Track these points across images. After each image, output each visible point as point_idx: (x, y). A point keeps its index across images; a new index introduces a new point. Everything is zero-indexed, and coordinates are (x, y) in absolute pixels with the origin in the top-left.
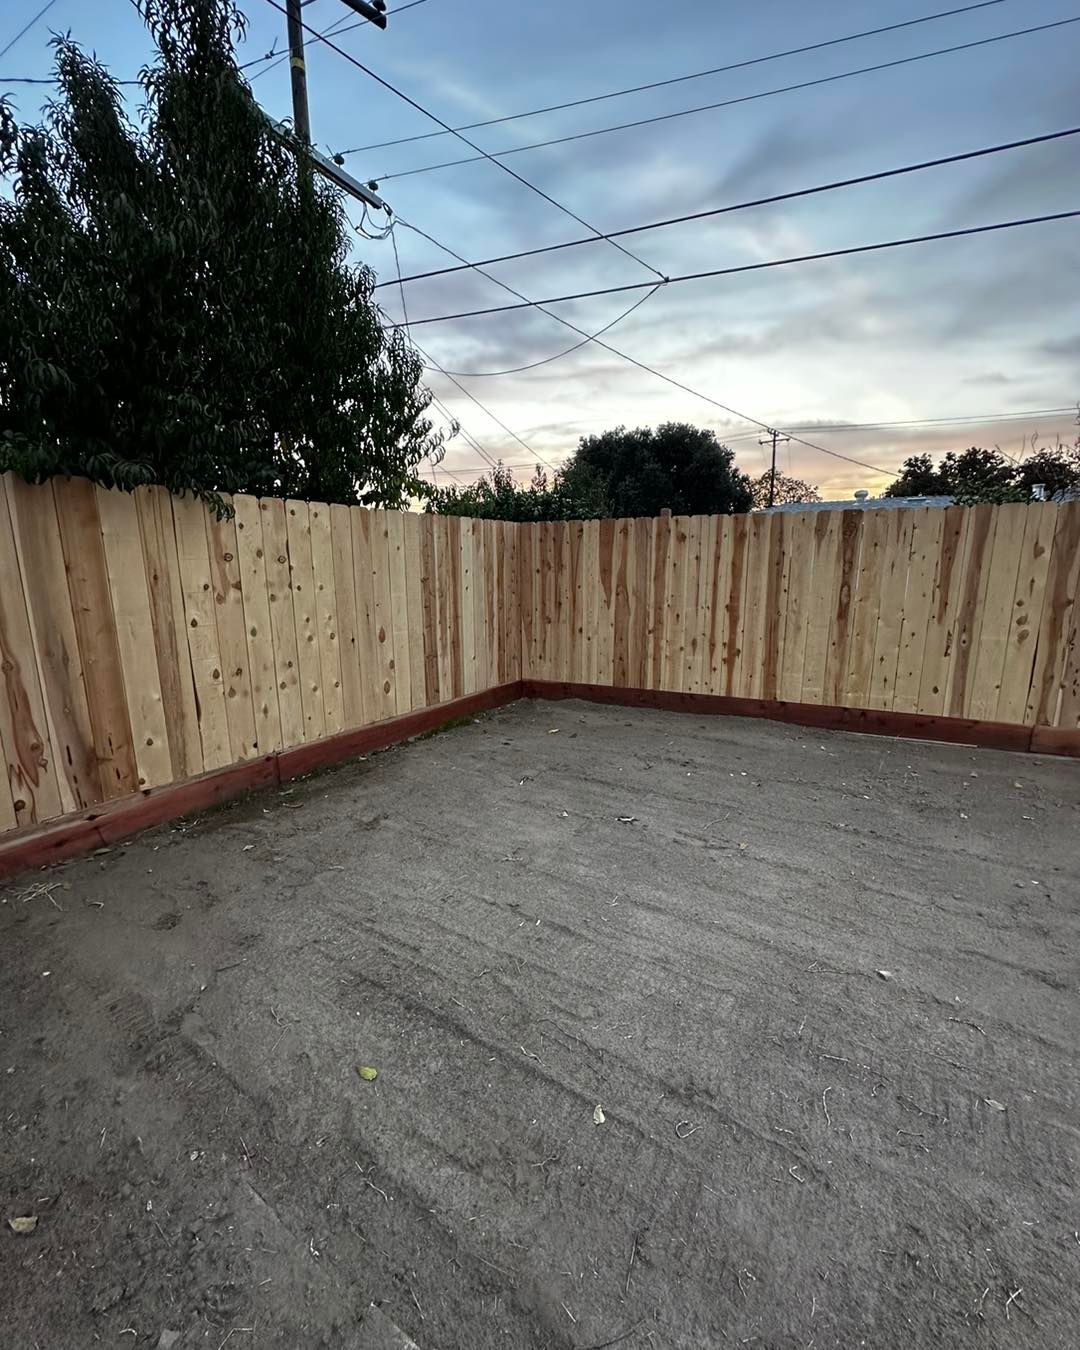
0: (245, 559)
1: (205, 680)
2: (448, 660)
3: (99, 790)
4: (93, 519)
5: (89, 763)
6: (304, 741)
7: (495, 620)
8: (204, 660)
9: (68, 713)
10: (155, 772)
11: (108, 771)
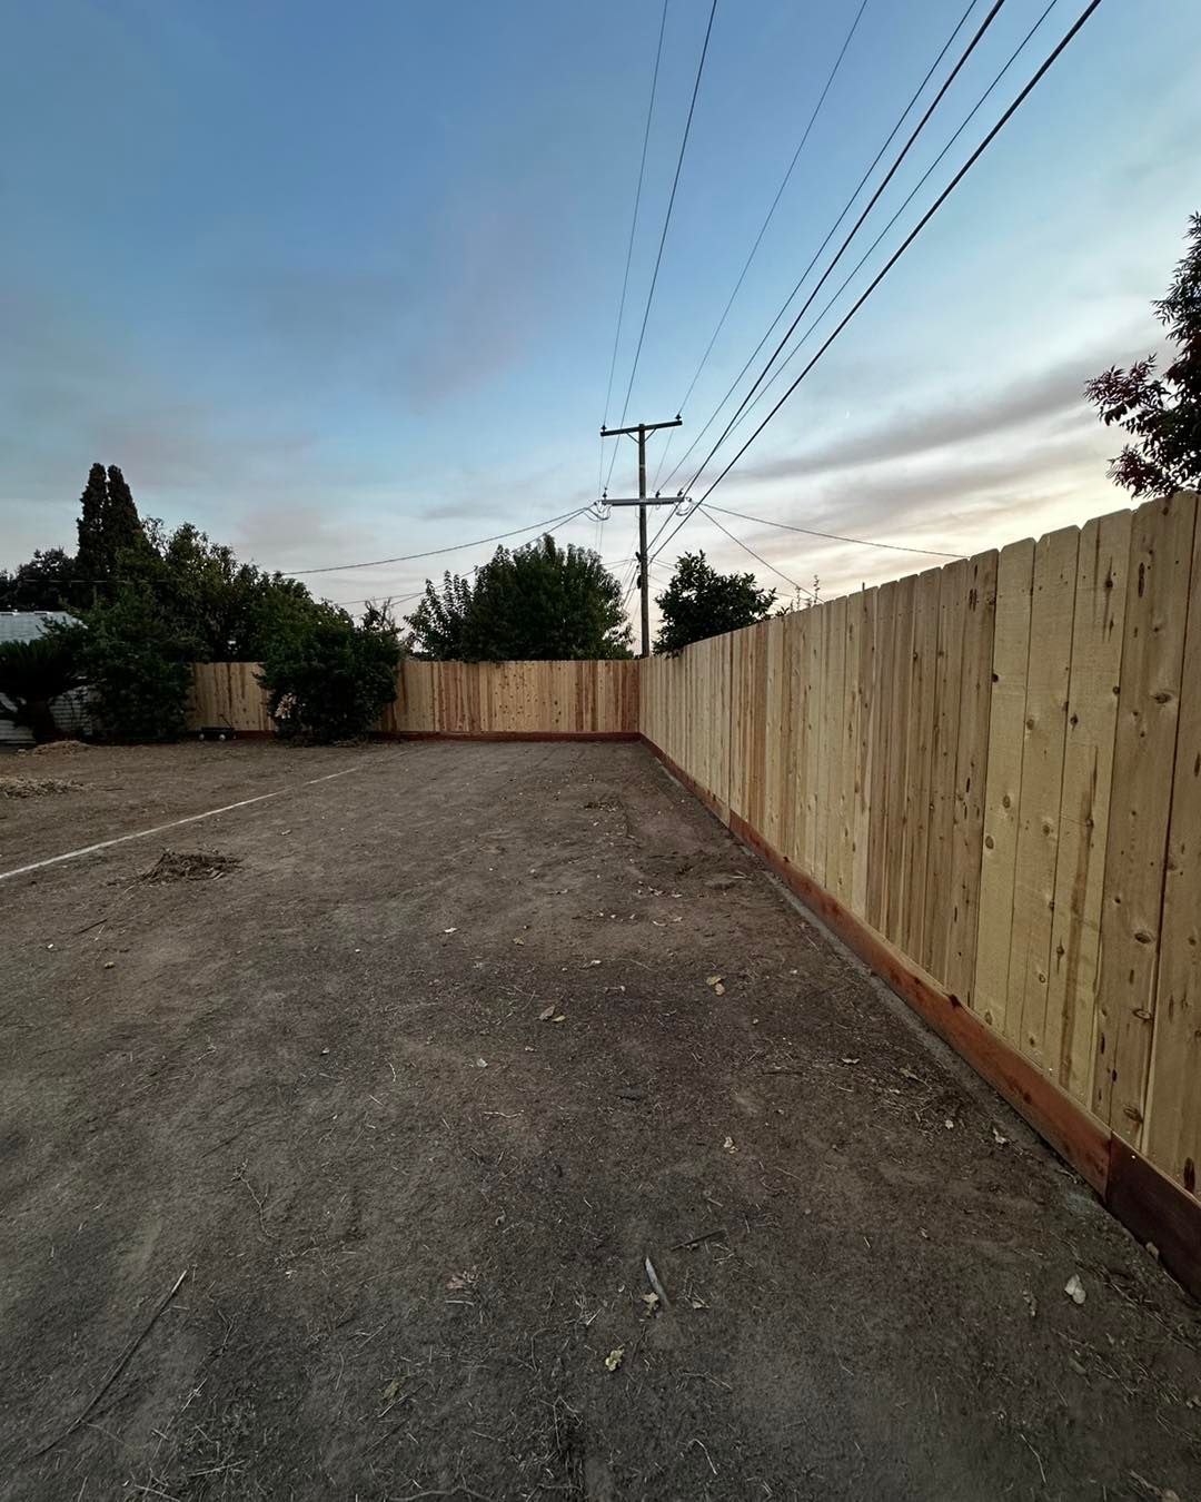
0: (511, 677)
1: (498, 708)
2: (589, 716)
3: (473, 728)
4: (478, 669)
5: (472, 722)
6: (524, 730)
7: (620, 703)
8: (498, 703)
9: (470, 709)
10: (485, 728)
11: (475, 725)
